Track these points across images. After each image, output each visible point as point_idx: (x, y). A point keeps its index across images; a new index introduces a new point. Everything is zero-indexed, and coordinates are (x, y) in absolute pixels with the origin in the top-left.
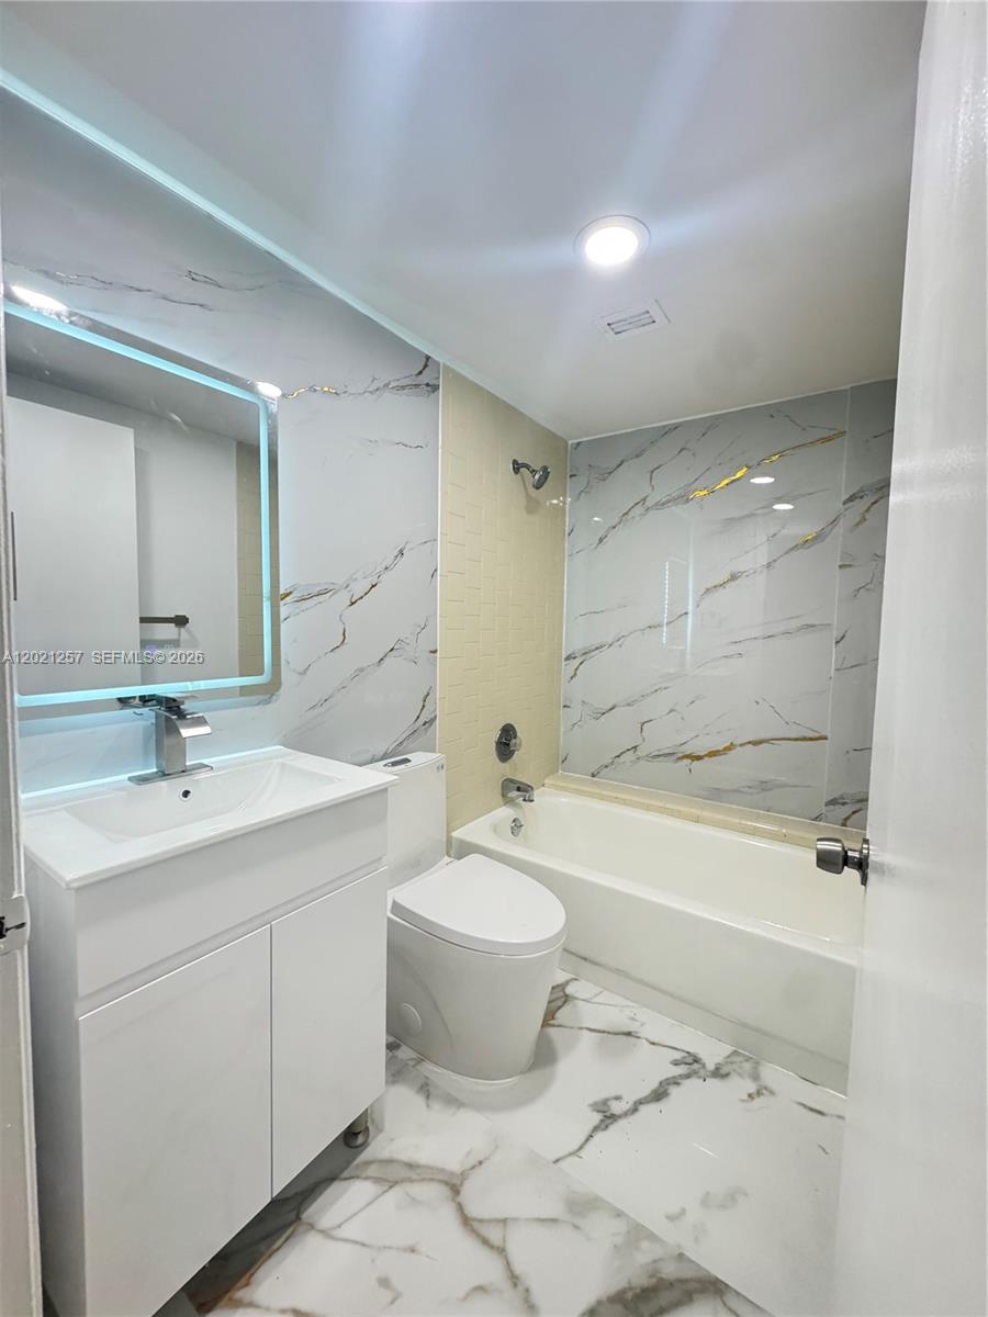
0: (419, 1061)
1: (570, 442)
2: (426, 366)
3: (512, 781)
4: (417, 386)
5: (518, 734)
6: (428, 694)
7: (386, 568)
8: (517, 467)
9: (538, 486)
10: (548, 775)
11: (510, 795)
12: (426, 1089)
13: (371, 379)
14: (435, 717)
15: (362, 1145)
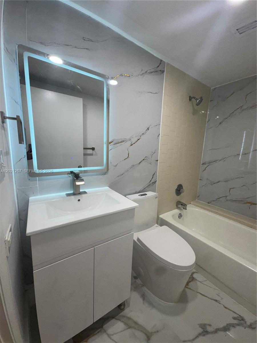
0: (143, 285)
1: (212, 88)
2: (160, 64)
3: (180, 202)
4: (156, 71)
5: (183, 188)
6: (154, 174)
7: (143, 134)
8: (190, 99)
9: (198, 105)
10: (192, 201)
11: (179, 206)
12: (143, 296)
13: (141, 70)
14: (156, 181)
15: (123, 309)
